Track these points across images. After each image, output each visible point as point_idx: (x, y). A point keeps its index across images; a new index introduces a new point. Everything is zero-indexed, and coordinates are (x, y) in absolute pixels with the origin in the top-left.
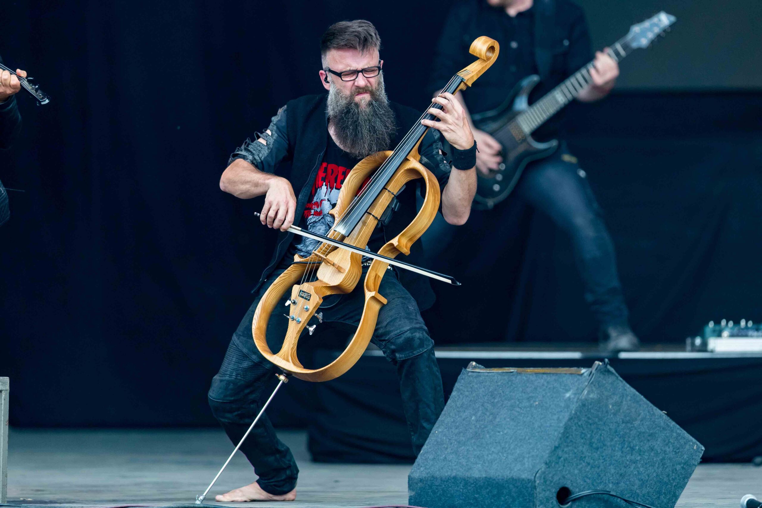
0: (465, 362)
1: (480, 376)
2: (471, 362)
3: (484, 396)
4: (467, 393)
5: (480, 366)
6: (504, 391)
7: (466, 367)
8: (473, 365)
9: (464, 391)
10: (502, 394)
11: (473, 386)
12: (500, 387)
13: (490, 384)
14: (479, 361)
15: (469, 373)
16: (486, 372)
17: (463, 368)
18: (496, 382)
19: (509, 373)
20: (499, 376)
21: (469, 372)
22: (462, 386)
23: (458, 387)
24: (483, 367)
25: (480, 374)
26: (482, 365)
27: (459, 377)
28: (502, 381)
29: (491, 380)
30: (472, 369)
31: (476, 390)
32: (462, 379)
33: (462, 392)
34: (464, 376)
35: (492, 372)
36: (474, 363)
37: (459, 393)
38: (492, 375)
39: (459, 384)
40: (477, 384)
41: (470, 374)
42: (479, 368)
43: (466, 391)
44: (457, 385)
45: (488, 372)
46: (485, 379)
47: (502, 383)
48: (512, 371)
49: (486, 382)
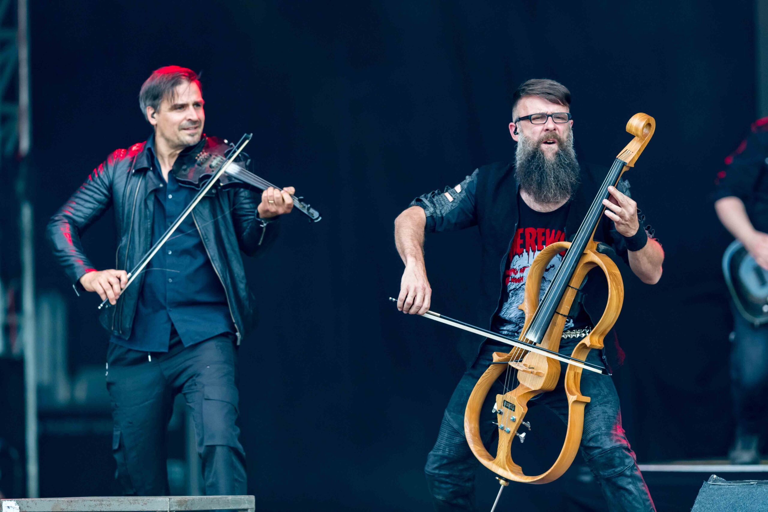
0: (706, 476)
1: (721, 489)
2: (712, 475)
3: (724, 508)
4: (708, 506)
5: (721, 479)
6: (745, 503)
7: (707, 481)
8: (714, 478)
9: (706, 504)
10: (743, 506)
11: (715, 498)
12: (741, 500)
13: (730, 497)
14: (719, 474)
15: (709, 486)
16: (726, 485)
17: (704, 481)
18: (737, 494)
19: (749, 486)
20: (739, 488)
21: (710, 484)
22: (704, 498)
23: (700, 500)
24: (724, 479)
25: (720, 487)
26: (723, 478)
27: (700, 490)
28: (743, 493)
29: (732, 493)
30: (713, 482)
31: (718, 503)
32: (704, 492)
33: (703, 504)
34: (705, 489)
35: (733, 484)
36: (715, 476)
37: (701, 506)
38: (732, 487)
39: (700, 496)
40: (718, 497)
41: (711, 487)
42: (720, 481)
43: (707, 503)
44: (699, 498)
45: (729, 484)
46: (726, 491)
47: (742, 495)
48: (752, 483)
49: (727, 494)
